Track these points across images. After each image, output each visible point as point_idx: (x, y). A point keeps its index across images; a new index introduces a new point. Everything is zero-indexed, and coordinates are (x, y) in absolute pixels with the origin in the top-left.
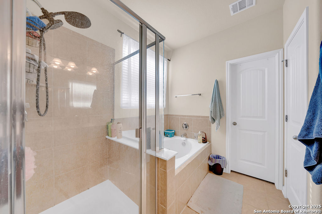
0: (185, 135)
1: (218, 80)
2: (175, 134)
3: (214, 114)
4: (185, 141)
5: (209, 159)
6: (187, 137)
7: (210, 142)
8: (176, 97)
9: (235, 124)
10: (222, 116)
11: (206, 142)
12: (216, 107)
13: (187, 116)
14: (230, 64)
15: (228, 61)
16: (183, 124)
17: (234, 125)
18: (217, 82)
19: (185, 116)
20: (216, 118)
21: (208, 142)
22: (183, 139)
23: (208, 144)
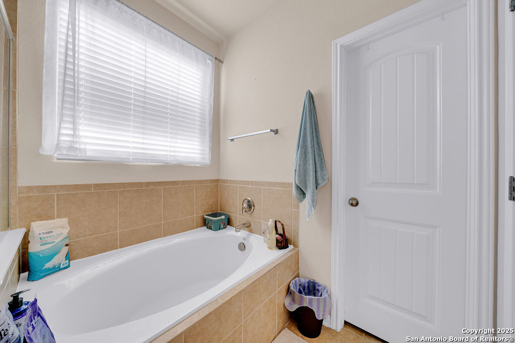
0: (248, 226)
1: (312, 92)
2: (229, 222)
3: (300, 176)
4: (244, 239)
5: (289, 291)
6: (251, 231)
7: (296, 246)
8: (232, 140)
9: (354, 203)
10: (320, 181)
11: (286, 247)
12: (306, 158)
13: (252, 183)
14: (341, 46)
15: (336, 41)
16: (244, 201)
17: (352, 205)
18: (311, 97)
19: (248, 183)
20: (306, 187)
21: (291, 247)
22: (243, 233)
23: (290, 251)
